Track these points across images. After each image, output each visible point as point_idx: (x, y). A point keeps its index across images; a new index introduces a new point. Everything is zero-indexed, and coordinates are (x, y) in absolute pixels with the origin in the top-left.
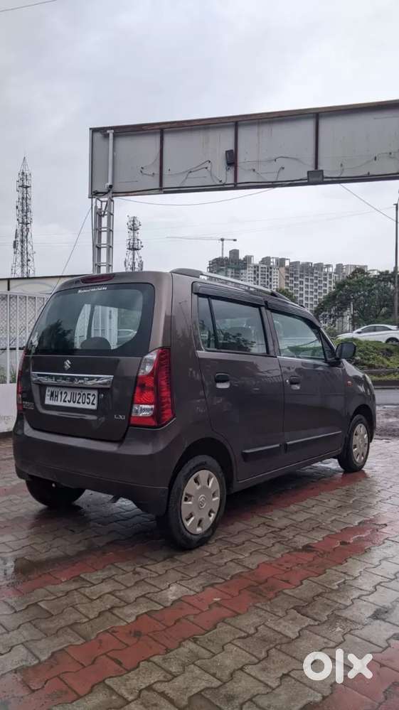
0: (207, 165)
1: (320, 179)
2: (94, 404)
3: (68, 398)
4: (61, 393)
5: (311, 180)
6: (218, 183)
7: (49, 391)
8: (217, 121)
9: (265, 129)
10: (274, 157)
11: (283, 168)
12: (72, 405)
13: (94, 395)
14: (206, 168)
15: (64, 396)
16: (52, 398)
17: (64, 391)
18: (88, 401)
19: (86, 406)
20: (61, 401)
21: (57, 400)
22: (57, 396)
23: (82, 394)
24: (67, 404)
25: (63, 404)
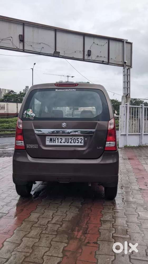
0: (10, 38)
1: (58, 55)
2: (82, 143)
3: (63, 141)
4: (58, 139)
5: (55, 55)
6: (16, 48)
7: (48, 138)
8: (16, 20)
9: (36, 30)
10: (40, 42)
11: (43, 48)
12: (66, 144)
13: (81, 139)
14: (10, 40)
15: (60, 140)
16: (51, 142)
17: (59, 138)
18: (78, 141)
19: (76, 144)
20: (58, 143)
21: (55, 143)
22: (55, 141)
23: (73, 139)
24: (63, 144)
25: (59, 144)
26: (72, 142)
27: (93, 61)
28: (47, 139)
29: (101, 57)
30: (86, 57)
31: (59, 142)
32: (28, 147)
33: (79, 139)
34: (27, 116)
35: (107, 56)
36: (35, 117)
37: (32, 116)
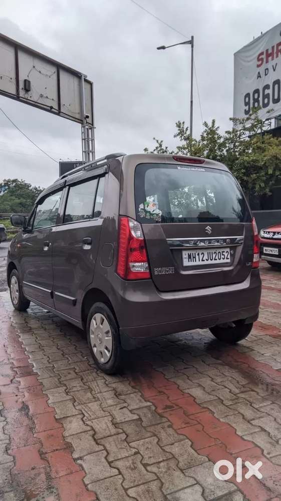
2: (229, 259)
3: (206, 257)
4: (198, 255)
7: (185, 254)
12: (210, 262)
13: (227, 252)
15: (201, 256)
16: (190, 260)
17: (200, 252)
18: (223, 257)
19: (222, 261)
20: (199, 261)
21: (196, 261)
22: (195, 257)
23: (217, 253)
24: (206, 263)
25: (201, 263)
26: (217, 258)
27: (34, 103)
28: (184, 256)
29: (47, 97)
30: (22, 93)
31: (201, 260)
32: (156, 273)
33: (224, 252)
34: (148, 214)
35: (55, 97)
36: (162, 215)
37: (157, 215)
